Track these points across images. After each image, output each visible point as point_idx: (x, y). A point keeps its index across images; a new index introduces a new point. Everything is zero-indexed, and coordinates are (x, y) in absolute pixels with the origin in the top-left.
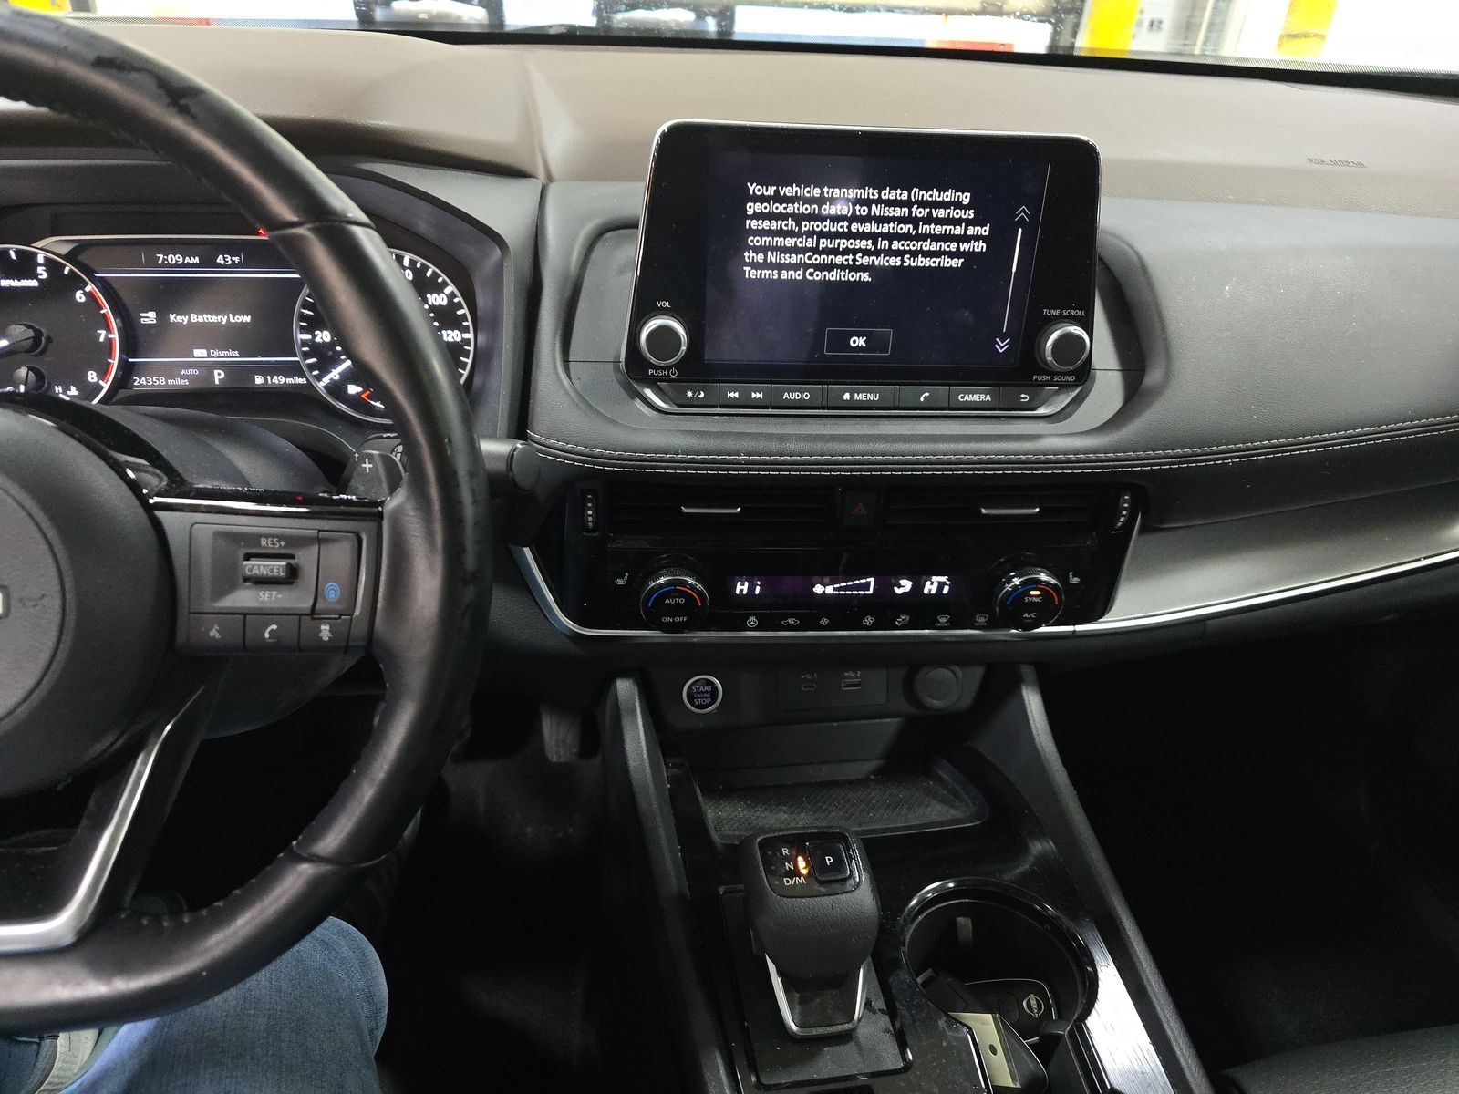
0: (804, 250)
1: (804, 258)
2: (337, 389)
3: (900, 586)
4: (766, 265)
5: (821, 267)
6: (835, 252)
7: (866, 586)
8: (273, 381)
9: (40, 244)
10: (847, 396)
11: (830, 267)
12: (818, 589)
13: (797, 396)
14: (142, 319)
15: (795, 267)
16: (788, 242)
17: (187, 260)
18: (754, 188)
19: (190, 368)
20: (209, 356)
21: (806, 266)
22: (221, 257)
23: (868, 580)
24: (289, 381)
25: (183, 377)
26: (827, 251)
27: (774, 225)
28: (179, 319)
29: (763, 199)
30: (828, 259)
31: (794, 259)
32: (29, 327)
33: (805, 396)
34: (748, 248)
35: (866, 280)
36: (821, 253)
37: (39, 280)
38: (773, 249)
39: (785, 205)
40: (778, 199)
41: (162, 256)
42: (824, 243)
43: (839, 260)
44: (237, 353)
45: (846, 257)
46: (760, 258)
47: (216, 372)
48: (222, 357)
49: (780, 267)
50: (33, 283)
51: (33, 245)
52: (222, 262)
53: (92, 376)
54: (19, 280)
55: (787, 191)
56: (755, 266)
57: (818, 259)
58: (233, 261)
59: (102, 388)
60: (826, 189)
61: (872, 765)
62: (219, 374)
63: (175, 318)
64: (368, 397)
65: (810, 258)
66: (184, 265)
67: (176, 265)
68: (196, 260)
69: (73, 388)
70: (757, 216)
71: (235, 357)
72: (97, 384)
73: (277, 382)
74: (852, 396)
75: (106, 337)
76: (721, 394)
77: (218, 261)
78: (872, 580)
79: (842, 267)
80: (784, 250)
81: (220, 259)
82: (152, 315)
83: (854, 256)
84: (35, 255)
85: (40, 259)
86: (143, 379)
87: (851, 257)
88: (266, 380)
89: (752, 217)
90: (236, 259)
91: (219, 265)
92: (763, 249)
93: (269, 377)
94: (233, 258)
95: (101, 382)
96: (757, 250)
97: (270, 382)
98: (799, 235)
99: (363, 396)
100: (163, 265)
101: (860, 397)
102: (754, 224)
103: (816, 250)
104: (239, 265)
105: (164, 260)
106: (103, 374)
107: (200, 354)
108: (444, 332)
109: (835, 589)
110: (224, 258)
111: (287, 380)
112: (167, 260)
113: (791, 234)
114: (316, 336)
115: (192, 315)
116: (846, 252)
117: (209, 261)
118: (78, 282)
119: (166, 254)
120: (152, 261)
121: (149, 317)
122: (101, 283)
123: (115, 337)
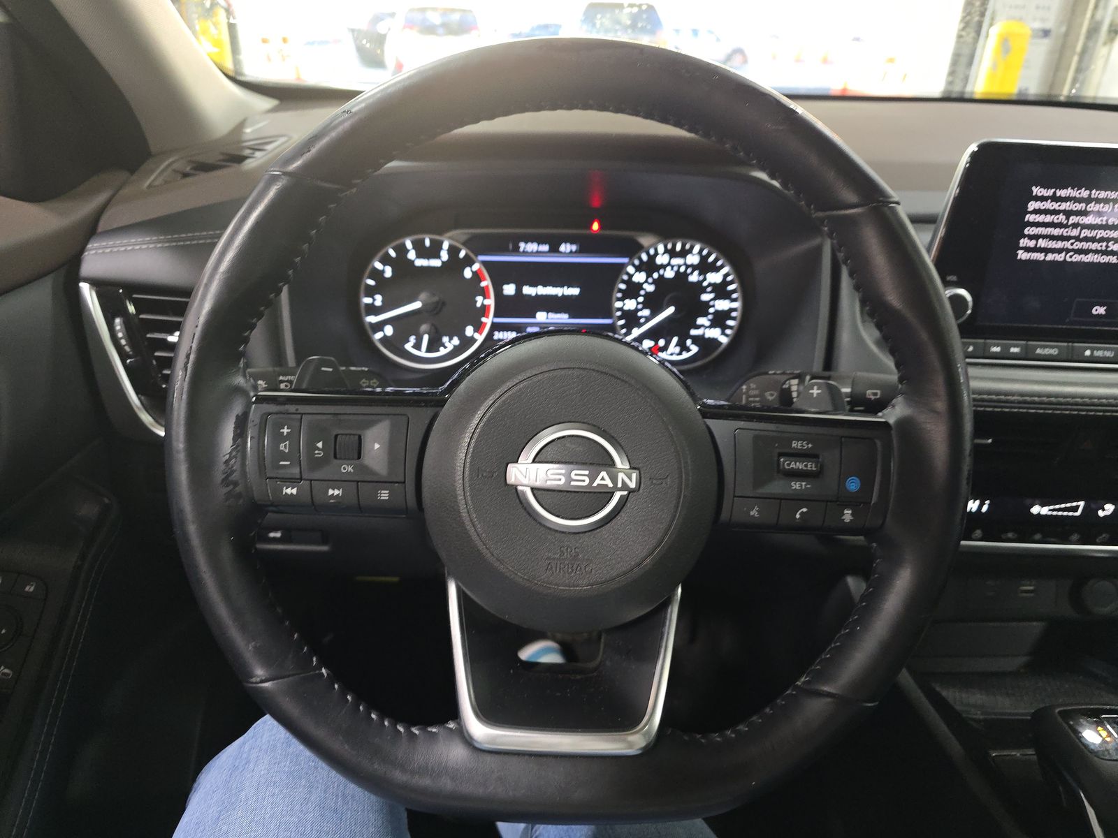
0: (1068, 238)
1: (1067, 245)
2: (636, 344)
3: (1104, 510)
4: (1036, 249)
5: (1080, 252)
6: (1093, 240)
7: (1075, 509)
9: (446, 235)
10: (1088, 353)
11: (1086, 252)
12: (1036, 510)
13: (1047, 351)
14: (506, 290)
15: (1059, 251)
16: (1056, 232)
17: (541, 248)
18: (1036, 191)
19: (533, 326)
20: (547, 318)
21: (1068, 251)
22: (563, 246)
23: (1079, 503)
26: (1086, 239)
27: (1048, 219)
28: (530, 290)
29: (1043, 199)
30: (1085, 245)
31: (1060, 245)
32: (431, 293)
33: (1054, 352)
34: (1025, 236)
35: (1114, 262)
36: (1081, 241)
37: (441, 261)
38: (1044, 237)
39: (1059, 204)
40: (1054, 198)
41: (523, 245)
42: (1085, 233)
43: (1094, 246)
44: (567, 316)
45: (1100, 244)
46: (1032, 244)
48: (557, 319)
49: (1046, 251)
50: (438, 263)
51: (442, 235)
52: (564, 250)
53: (469, 331)
54: (428, 261)
55: (1062, 193)
56: (1027, 249)
57: (1078, 245)
58: (571, 250)
59: (477, 340)
60: (1094, 192)
61: (1022, 660)
63: (527, 289)
65: (1072, 244)
66: (537, 252)
67: (532, 252)
68: (546, 248)
69: (455, 339)
70: (1036, 212)
71: (565, 319)
72: (472, 337)
74: (1092, 353)
75: (482, 303)
76: (986, 347)
78: (1082, 504)
79: (1096, 252)
80: (1052, 238)
81: (562, 248)
82: (512, 287)
83: (1108, 243)
84: (442, 242)
85: (446, 246)
86: (502, 334)
87: (1105, 244)
89: (1032, 213)
90: (574, 247)
91: (561, 252)
92: (1036, 237)
94: (572, 246)
95: (476, 335)
96: (1031, 237)
98: (1066, 226)
99: (653, 349)
100: (524, 251)
101: (1098, 354)
102: (1031, 218)
103: (1077, 239)
104: (575, 252)
105: (524, 248)
106: (478, 329)
107: (541, 316)
108: (717, 303)
109: (1050, 510)
110: (565, 247)
112: (526, 248)
113: (1060, 225)
114: (626, 303)
116: (1102, 240)
117: (554, 249)
118: (469, 262)
119: (526, 242)
120: (516, 250)
121: (509, 289)
122: (484, 263)
123: (490, 302)
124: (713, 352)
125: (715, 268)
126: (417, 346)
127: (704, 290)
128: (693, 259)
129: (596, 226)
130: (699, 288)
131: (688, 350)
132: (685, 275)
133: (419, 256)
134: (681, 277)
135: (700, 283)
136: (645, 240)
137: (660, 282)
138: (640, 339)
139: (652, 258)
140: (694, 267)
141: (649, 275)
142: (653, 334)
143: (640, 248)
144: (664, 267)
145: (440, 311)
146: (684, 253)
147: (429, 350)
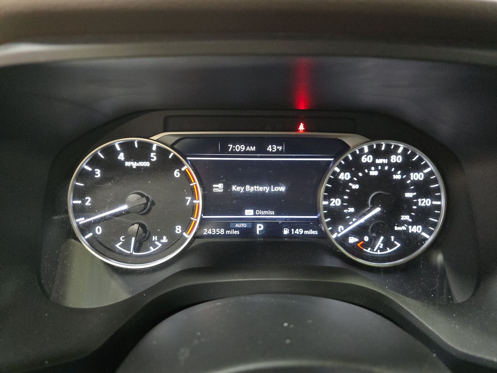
2: (343, 240)
8: (295, 232)
9: (155, 137)
14: (214, 189)
17: (248, 149)
19: (242, 222)
20: (255, 215)
22: (270, 146)
24: (306, 232)
25: (236, 229)
28: (238, 189)
32: (143, 196)
37: (151, 162)
41: (231, 146)
44: (273, 213)
47: (258, 225)
48: (263, 215)
50: (147, 164)
51: (151, 138)
52: (270, 150)
53: (178, 229)
54: (138, 162)
58: (278, 150)
59: (186, 239)
62: (260, 227)
63: (236, 188)
64: (362, 245)
66: (245, 152)
67: (240, 152)
68: (253, 149)
69: (165, 237)
71: (272, 215)
72: (181, 236)
73: (298, 233)
75: (191, 202)
77: (268, 149)
81: (269, 149)
82: (221, 186)
84: (151, 145)
85: (154, 148)
86: (210, 230)
88: (290, 232)
90: (280, 148)
91: (269, 152)
93: (293, 230)
94: (278, 147)
95: (184, 234)
97: (293, 233)
99: (359, 245)
100: (232, 152)
104: (281, 152)
105: (233, 148)
106: (186, 229)
107: (249, 213)
108: (420, 200)
110: (272, 148)
111: (305, 231)
112: (235, 148)
114: (331, 202)
115: (247, 186)
117: (262, 150)
118: (178, 164)
119: (234, 144)
120: (225, 150)
121: (219, 188)
122: (193, 164)
123: (199, 202)
124: (418, 247)
125: (418, 167)
126: (126, 245)
127: (406, 188)
128: (396, 159)
129: (301, 127)
130: (402, 186)
131: (392, 245)
132: (389, 174)
133: (128, 158)
134: (385, 176)
135: (402, 181)
136: (350, 140)
137: (365, 182)
138: (346, 236)
139: (357, 158)
140: (397, 166)
141: (353, 175)
142: (359, 232)
143: (346, 148)
144: (368, 166)
145: (150, 210)
146: (388, 153)
147: (137, 249)
